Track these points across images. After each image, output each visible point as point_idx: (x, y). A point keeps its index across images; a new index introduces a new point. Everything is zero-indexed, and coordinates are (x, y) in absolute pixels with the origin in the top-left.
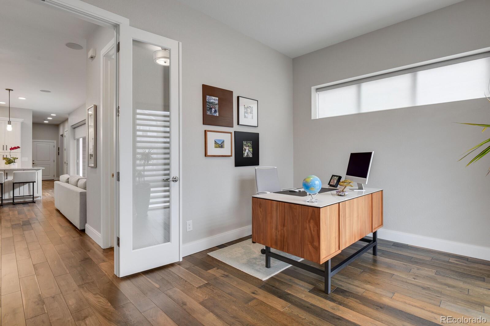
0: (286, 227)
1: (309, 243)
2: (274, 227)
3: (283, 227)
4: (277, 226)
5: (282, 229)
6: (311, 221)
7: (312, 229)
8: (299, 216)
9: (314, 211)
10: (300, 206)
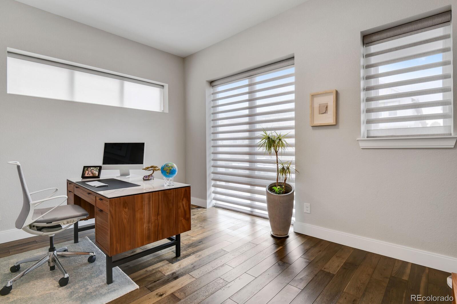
0: (160, 216)
1: (182, 218)
2: (145, 222)
3: (158, 216)
4: (149, 218)
5: (156, 218)
6: (184, 199)
7: (185, 206)
8: (174, 199)
9: (186, 190)
10: (175, 189)
